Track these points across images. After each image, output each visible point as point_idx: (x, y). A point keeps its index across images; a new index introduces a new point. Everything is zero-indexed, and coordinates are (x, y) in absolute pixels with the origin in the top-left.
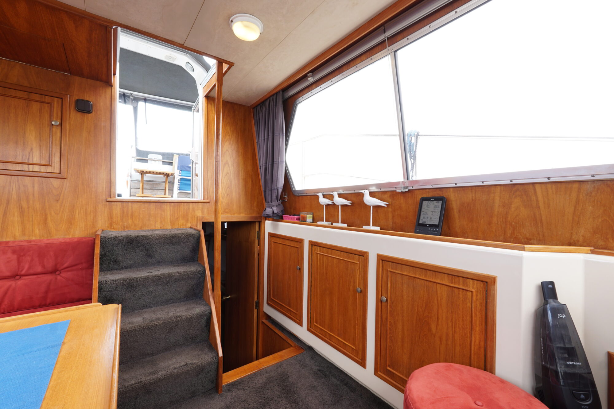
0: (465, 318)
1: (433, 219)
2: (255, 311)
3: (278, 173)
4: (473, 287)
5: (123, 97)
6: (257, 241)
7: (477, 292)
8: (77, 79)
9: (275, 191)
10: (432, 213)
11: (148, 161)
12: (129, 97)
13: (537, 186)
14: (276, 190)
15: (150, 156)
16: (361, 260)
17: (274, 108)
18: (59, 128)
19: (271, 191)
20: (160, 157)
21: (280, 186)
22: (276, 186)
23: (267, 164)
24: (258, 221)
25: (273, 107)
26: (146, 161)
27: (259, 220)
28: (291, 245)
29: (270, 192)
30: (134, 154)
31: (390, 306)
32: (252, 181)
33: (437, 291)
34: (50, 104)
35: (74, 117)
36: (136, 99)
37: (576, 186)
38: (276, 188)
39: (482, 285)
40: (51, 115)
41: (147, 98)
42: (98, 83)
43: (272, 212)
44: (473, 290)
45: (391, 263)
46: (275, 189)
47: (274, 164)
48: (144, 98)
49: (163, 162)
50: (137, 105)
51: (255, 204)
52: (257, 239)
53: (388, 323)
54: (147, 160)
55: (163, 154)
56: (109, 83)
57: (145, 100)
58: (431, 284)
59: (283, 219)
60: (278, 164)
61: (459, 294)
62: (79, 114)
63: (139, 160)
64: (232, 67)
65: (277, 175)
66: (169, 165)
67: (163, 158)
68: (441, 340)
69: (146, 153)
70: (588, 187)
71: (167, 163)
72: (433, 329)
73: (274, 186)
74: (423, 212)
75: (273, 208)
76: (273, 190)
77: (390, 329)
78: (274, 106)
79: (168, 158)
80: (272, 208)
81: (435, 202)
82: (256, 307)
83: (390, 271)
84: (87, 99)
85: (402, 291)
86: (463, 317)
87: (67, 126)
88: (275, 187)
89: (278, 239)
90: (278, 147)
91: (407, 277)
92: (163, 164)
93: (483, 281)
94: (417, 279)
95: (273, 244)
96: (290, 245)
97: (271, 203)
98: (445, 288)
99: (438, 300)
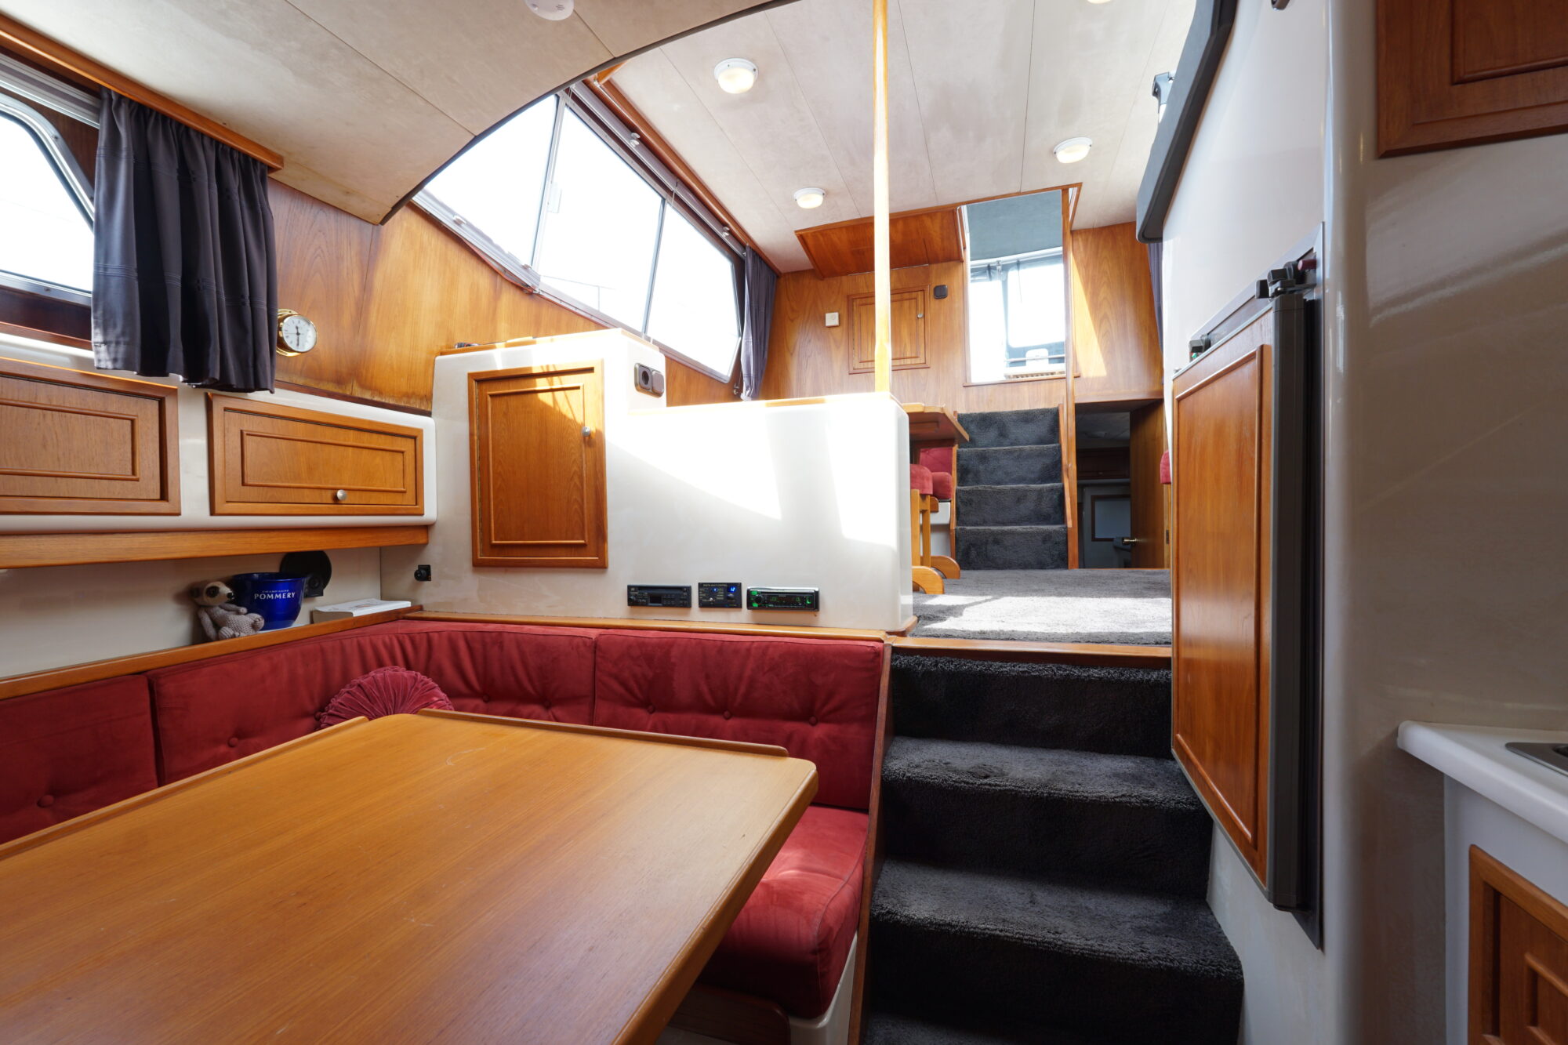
5: (987, 272)
8: (934, 267)
11: (1027, 363)
12: (995, 268)
15: (1030, 354)
18: (923, 319)
20: (1045, 353)
26: (1023, 363)
30: (1003, 352)
34: (916, 298)
35: (933, 304)
36: (1006, 268)
40: (917, 309)
41: (1021, 260)
42: (951, 263)
48: (1016, 261)
49: (1050, 359)
50: (1007, 277)
54: (1024, 361)
55: (1049, 347)
56: (960, 260)
57: (1018, 264)
62: (937, 301)
63: (1014, 364)
64: (1082, 187)
66: (1060, 362)
67: (1050, 354)
69: (1023, 351)
71: (1056, 360)
79: (1058, 352)
84: (943, 284)
87: (928, 316)
92: (1050, 363)
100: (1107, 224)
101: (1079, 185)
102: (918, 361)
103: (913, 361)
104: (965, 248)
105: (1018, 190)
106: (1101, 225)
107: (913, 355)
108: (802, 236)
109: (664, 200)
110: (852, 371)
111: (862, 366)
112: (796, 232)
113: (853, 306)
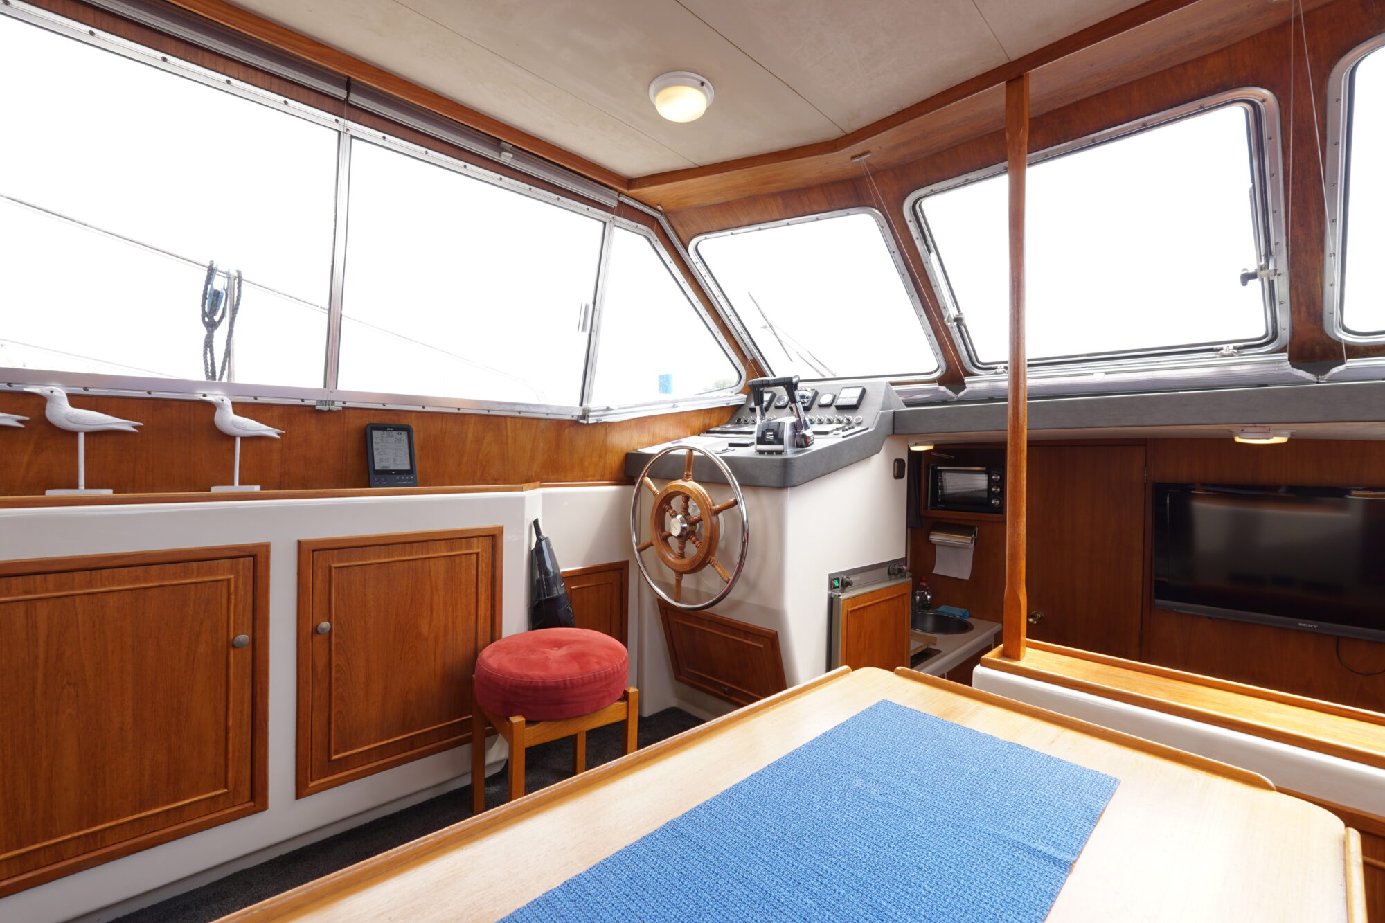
0: (469, 591)
1: (398, 461)
4: (478, 547)
7: (483, 551)
10: (394, 451)
13: (508, 420)
16: (240, 567)
31: (336, 635)
33: (430, 571)
37: (535, 422)
39: (488, 541)
44: (480, 550)
45: (336, 551)
53: (334, 670)
58: (419, 563)
61: (461, 562)
68: (436, 640)
70: (542, 424)
72: (425, 629)
74: (378, 449)
77: (337, 680)
81: (395, 433)
83: (336, 568)
85: (365, 595)
86: (467, 591)
91: (375, 565)
93: (490, 536)
94: (394, 564)
98: (443, 561)
99: (431, 584)
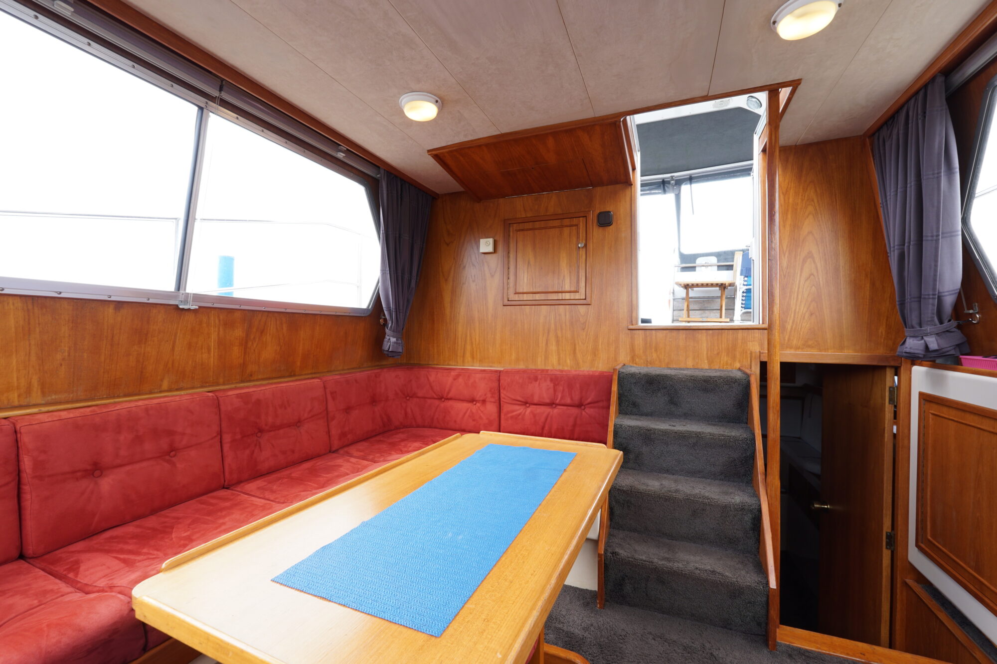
2: (886, 554)
3: (936, 261)
5: (662, 185)
6: (888, 409)
8: (599, 190)
9: (931, 301)
11: (697, 268)
12: (669, 182)
14: (933, 299)
15: (700, 261)
17: (920, 122)
18: (584, 249)
19: (920, 301)
20: (714, 260)
21: (946, 290)
22: (934, 289)
23: (904, 245)
24: (891, 367)
25: (917, 120)
26: (693, 268)
27: (896, 364)
28: (982, 427)
29: (915, 305)
30: (677, 260)
32: (873, 284)
34: (576, 225)
35: (597, 233)
36: (679, 182)
38: (934, 295)
40: (578, 238)
41: (693, 176)
42: (618, 186)
43: (922, 347)
46: (931, 296)
47: (924, 243)
48: (688, 177)
49: (719, 266)
50: (680, 190)
51: (880, 331)
52: (890, 403)
54: (695, 267)
55: (718, 255)
57: (691, 179)
59: (962, 365)
60: (937, 241)
62: (601, 228)
63: (684, 269)
64: (799, 87)
65: (936, 266)
66: (728, 270)
67: (718, 261)
69: (694, 258)
71: (725, 268)
73: (927, 290)
75: (925, 338)
76: (925, 298)
78: (919, 117)
79: (726, 260)
80: (922, 338)
82: (887, 544)
84: (608, 209)
87: (591, 246)
88: (931, 293)
89: (945, 409)
90: (936, 204)
92: (718, 270)
95: (930, 419)
96: (979, 426)
97: (921, 327)
100: (816, 141)
101: (795, 84)
102: (577, 296)
103: (573, 296)
104: (634, 169)
105: (705, 94)
106: (807, 142)
107: (573, 289)
108: (439, 155)
109: (201, 109)
110: (506, 302)
111: (516, 297)
112: (429, 151)
113: (509, 231)
